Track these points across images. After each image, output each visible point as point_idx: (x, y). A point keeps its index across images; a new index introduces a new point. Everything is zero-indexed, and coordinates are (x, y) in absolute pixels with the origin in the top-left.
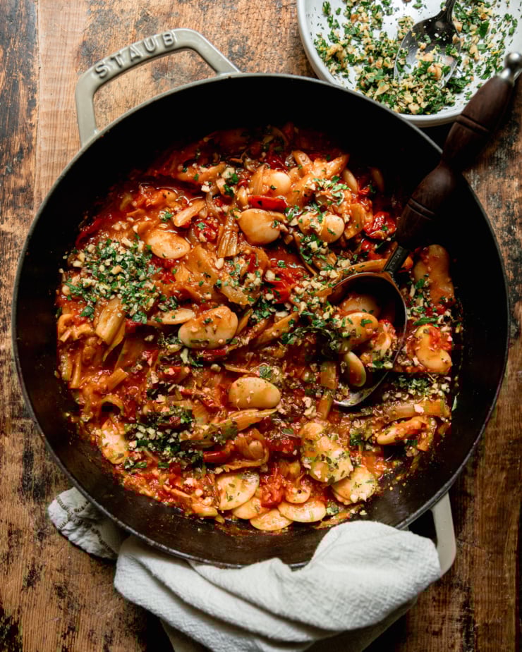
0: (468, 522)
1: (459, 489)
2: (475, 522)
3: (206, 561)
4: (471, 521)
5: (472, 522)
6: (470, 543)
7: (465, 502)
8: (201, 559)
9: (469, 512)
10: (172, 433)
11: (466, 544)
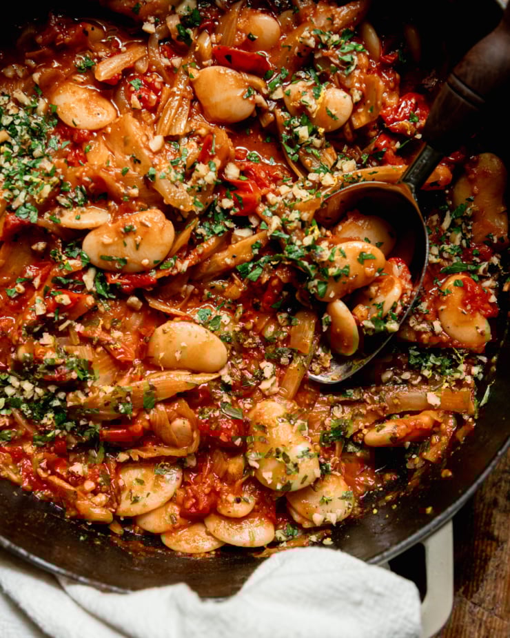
0: (489, 578)
1: (482, 529)
2: (499, 580)
3: (82, 579)
4: (494, 577)
5: (495, 579)
6: (488, 610)
7: (489, 549)
8: (75, 576)
9: (492, 565)
10: (57, 391)
11: (482, 610)
